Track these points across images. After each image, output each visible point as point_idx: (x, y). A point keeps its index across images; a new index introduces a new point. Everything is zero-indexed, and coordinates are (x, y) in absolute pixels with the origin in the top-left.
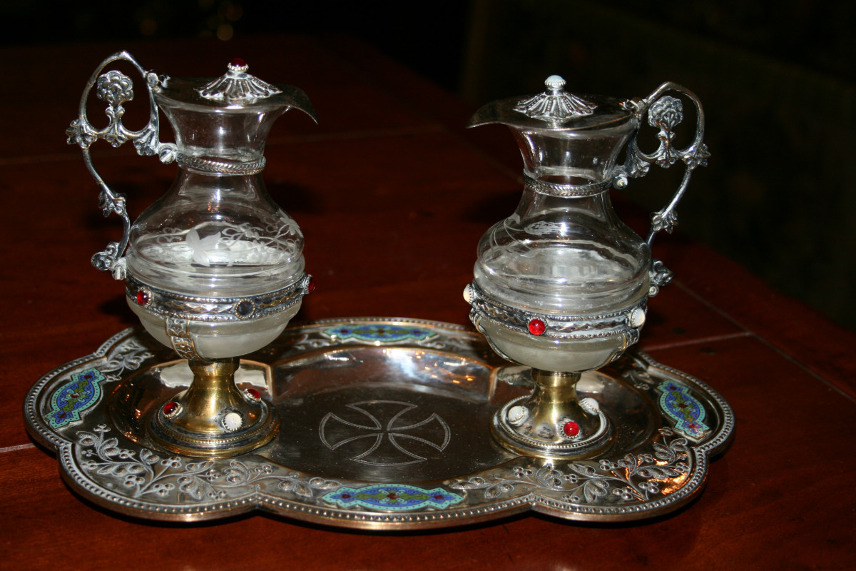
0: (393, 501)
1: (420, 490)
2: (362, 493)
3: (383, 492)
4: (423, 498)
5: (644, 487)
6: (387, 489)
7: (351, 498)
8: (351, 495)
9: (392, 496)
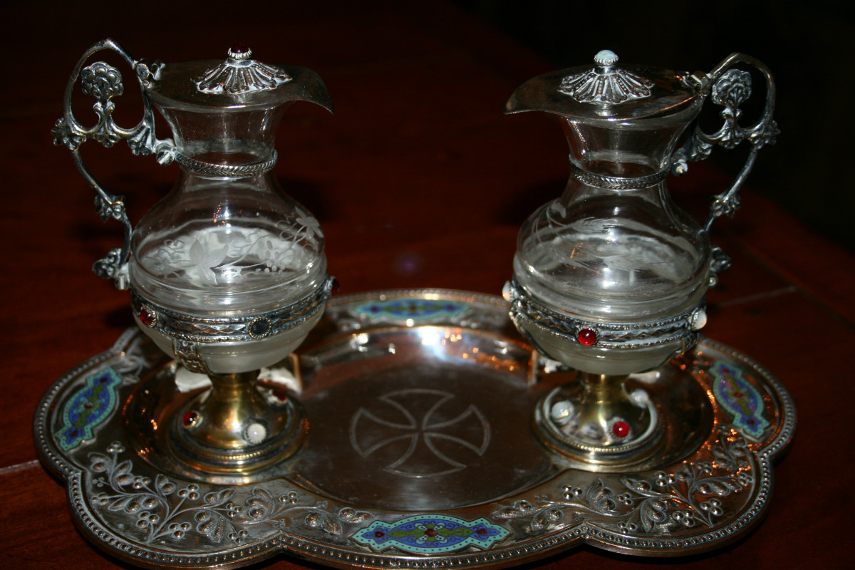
0: (432, 539)
1: (460, 522)
2: (397, 529)
3: (420, 526)
4: (465, 533)
5: (706, 508)
6: (425, 522)
7: (385, 537)
8: (384, 532)
9: (429, 533)
